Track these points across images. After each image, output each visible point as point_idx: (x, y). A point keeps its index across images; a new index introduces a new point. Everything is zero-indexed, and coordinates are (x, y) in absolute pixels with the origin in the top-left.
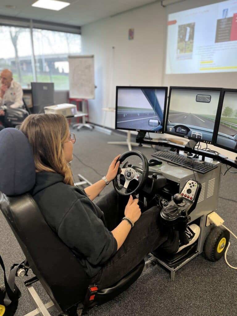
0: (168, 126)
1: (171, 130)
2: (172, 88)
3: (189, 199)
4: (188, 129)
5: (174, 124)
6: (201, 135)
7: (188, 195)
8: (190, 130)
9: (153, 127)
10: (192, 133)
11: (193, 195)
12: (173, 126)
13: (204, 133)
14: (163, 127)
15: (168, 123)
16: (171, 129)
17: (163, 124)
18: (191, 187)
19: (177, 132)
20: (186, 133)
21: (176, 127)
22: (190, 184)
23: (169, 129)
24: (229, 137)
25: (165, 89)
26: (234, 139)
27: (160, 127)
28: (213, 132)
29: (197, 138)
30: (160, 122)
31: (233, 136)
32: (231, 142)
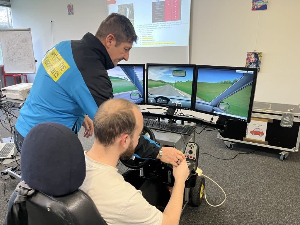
0: (148, 98)
1: (151, 102)
2: (149, 65)
3: (192, 159)
4: (168, 100)
5: (154, 96)
6: (181, 104)
7: (190, 155)
8: (170, 100)
9: (135, 100)
10: (172, 103)
11: (195, 155)
12: (154, 98)
13: (182, 102)
14: (144, 99)
15: (148, 96)
16: (152, 100)
17: (143, 97)
18: (191, 148)
19: (158, 103)
20: (166, 103)
21: (156, 99)
22: (190, 146)
23: (150, 101)
24: (206, 103)
25: (142, 66)
26: (210, 104)
27: (141, 99)
28: (191, 100)
29: (177, 106)
30: (141, 95)
31: (209, 102)
32: (208, 107)
